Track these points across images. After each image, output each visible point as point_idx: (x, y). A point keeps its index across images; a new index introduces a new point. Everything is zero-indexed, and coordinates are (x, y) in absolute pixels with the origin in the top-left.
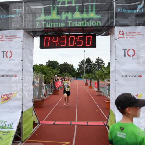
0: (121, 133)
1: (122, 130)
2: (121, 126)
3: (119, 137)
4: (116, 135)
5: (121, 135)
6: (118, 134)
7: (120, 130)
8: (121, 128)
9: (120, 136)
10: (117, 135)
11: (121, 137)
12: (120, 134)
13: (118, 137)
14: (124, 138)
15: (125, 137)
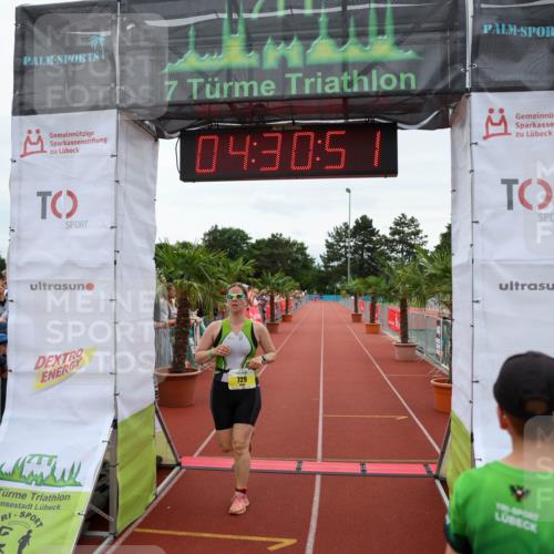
0: (516, 511)
1: (519, 498)
2: (515, 483)
3: (507, 525)
4: (493, 518)
5: (512, 517)
6: (500, 512)
7: (512, 499)
8: (513, 490)
9: (511, 521)
10: (497, 518)
11: (515, 527)
12: (510, 514)
13: (501, 523)
14: (531, 533)
15: (533, 527)
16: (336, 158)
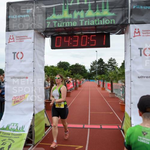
0: (144, 138)
1: (144, 135)
2: (143, 131)
3: (141, 142)
4: (137, 140)
6: (139, 139)
8: (143, 132)
9: (142, 141)
10: (138, 140)
11: (143, 143)
12: (142, 139)
13: (140, 141)
15: (148, 143)
16: (93, 43)
